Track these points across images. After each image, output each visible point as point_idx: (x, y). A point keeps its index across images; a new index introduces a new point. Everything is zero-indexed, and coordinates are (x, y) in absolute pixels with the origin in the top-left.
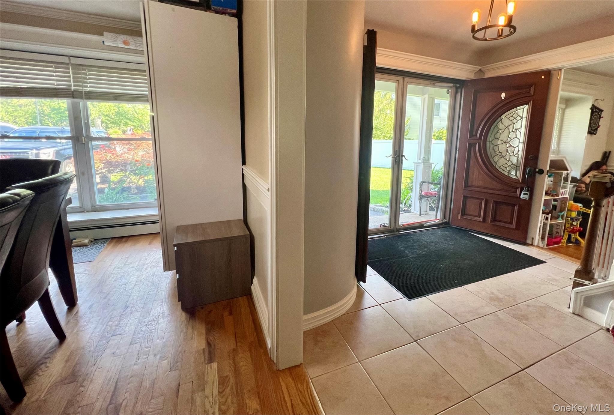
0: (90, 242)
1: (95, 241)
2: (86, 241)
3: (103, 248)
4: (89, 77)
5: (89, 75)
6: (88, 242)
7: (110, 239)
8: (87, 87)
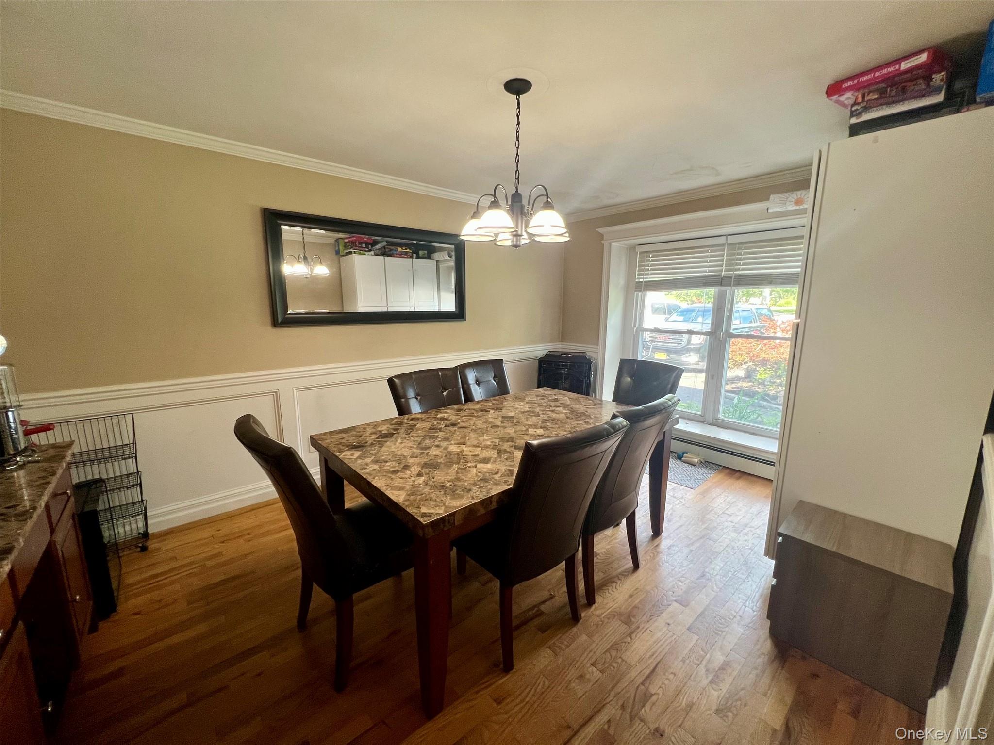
0: (699, 462)
1: (706, 463)
2: (696, 460)
3: (709, 476)
4: (744, 257)
5: (746, 253)
6: (698, 462)
7: (721, 468)
8: (739, 270)
